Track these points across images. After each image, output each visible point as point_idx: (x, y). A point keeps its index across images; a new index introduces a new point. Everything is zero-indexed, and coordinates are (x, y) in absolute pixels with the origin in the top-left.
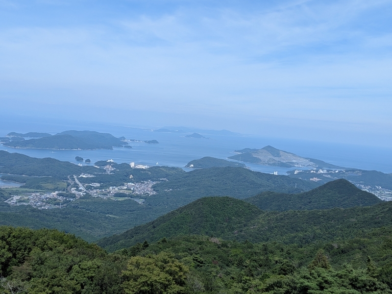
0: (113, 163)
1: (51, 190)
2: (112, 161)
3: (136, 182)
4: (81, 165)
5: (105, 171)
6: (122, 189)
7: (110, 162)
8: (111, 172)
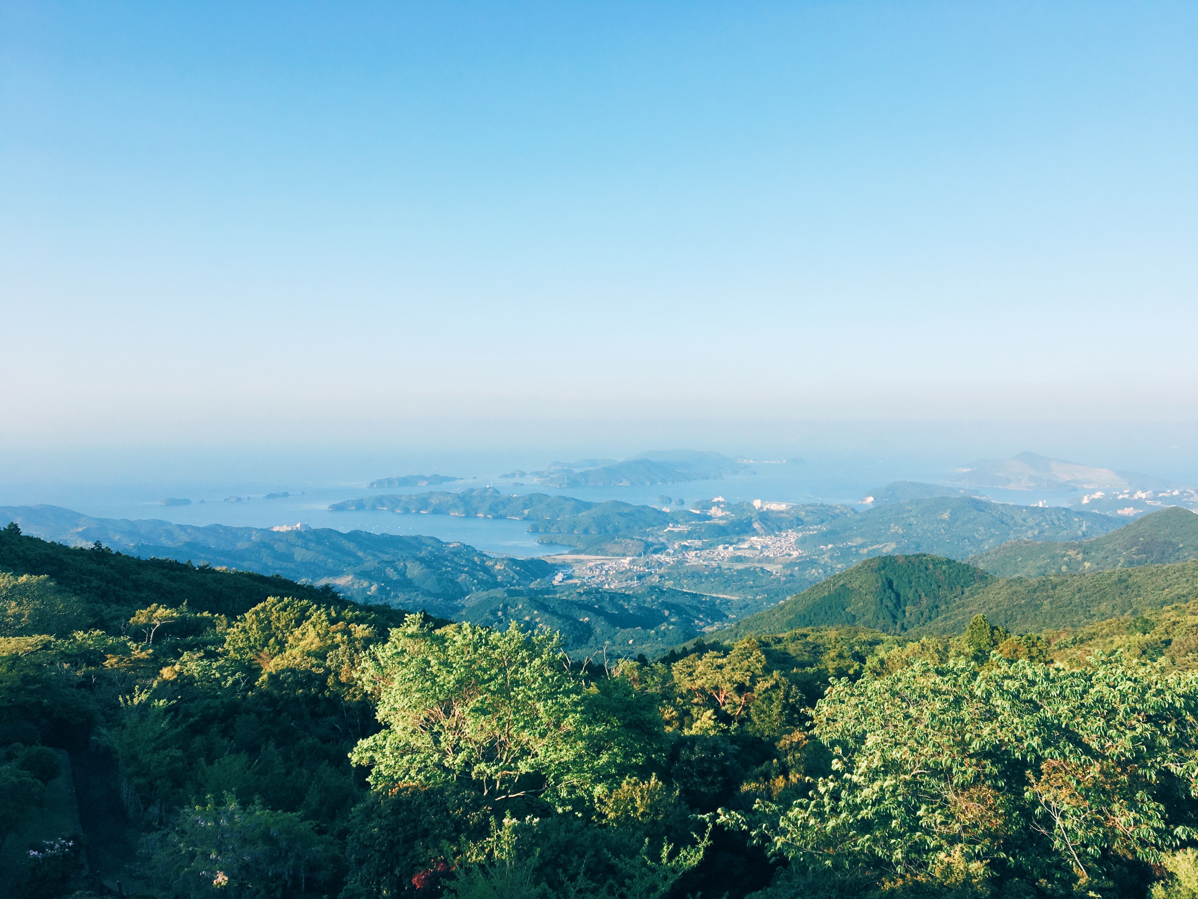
0: (723, 503)
1: (618, 555)
2: (721, 499)
3: (766, 536)
4: (668, 510)
5: (710, 518)
6: (739, 549)
7: (719, 501)
8: (721, 518)
